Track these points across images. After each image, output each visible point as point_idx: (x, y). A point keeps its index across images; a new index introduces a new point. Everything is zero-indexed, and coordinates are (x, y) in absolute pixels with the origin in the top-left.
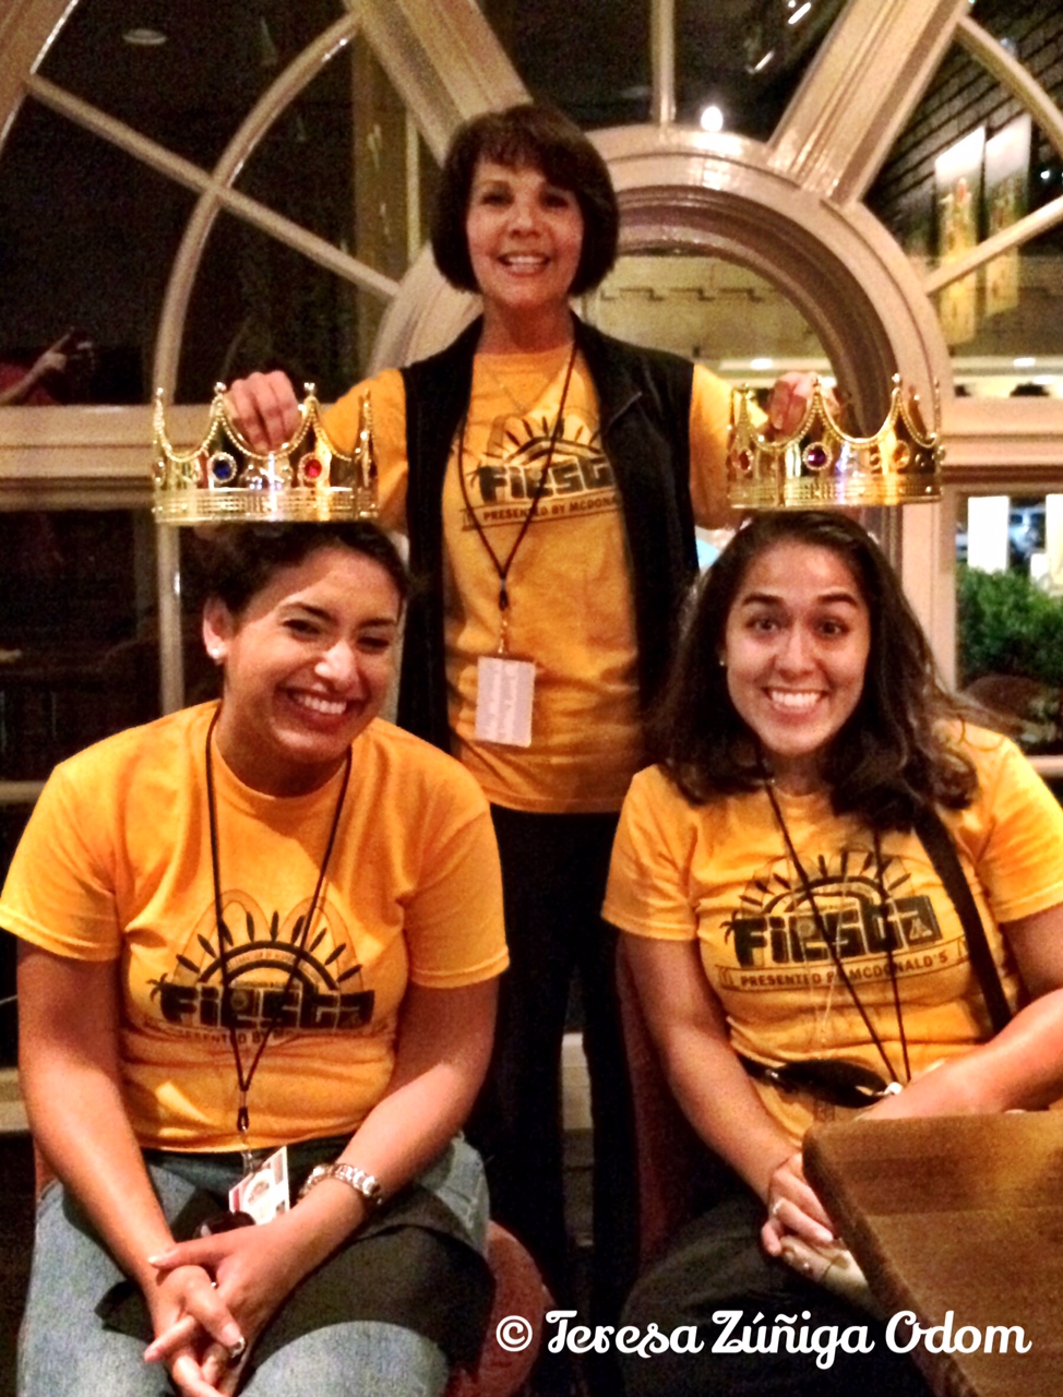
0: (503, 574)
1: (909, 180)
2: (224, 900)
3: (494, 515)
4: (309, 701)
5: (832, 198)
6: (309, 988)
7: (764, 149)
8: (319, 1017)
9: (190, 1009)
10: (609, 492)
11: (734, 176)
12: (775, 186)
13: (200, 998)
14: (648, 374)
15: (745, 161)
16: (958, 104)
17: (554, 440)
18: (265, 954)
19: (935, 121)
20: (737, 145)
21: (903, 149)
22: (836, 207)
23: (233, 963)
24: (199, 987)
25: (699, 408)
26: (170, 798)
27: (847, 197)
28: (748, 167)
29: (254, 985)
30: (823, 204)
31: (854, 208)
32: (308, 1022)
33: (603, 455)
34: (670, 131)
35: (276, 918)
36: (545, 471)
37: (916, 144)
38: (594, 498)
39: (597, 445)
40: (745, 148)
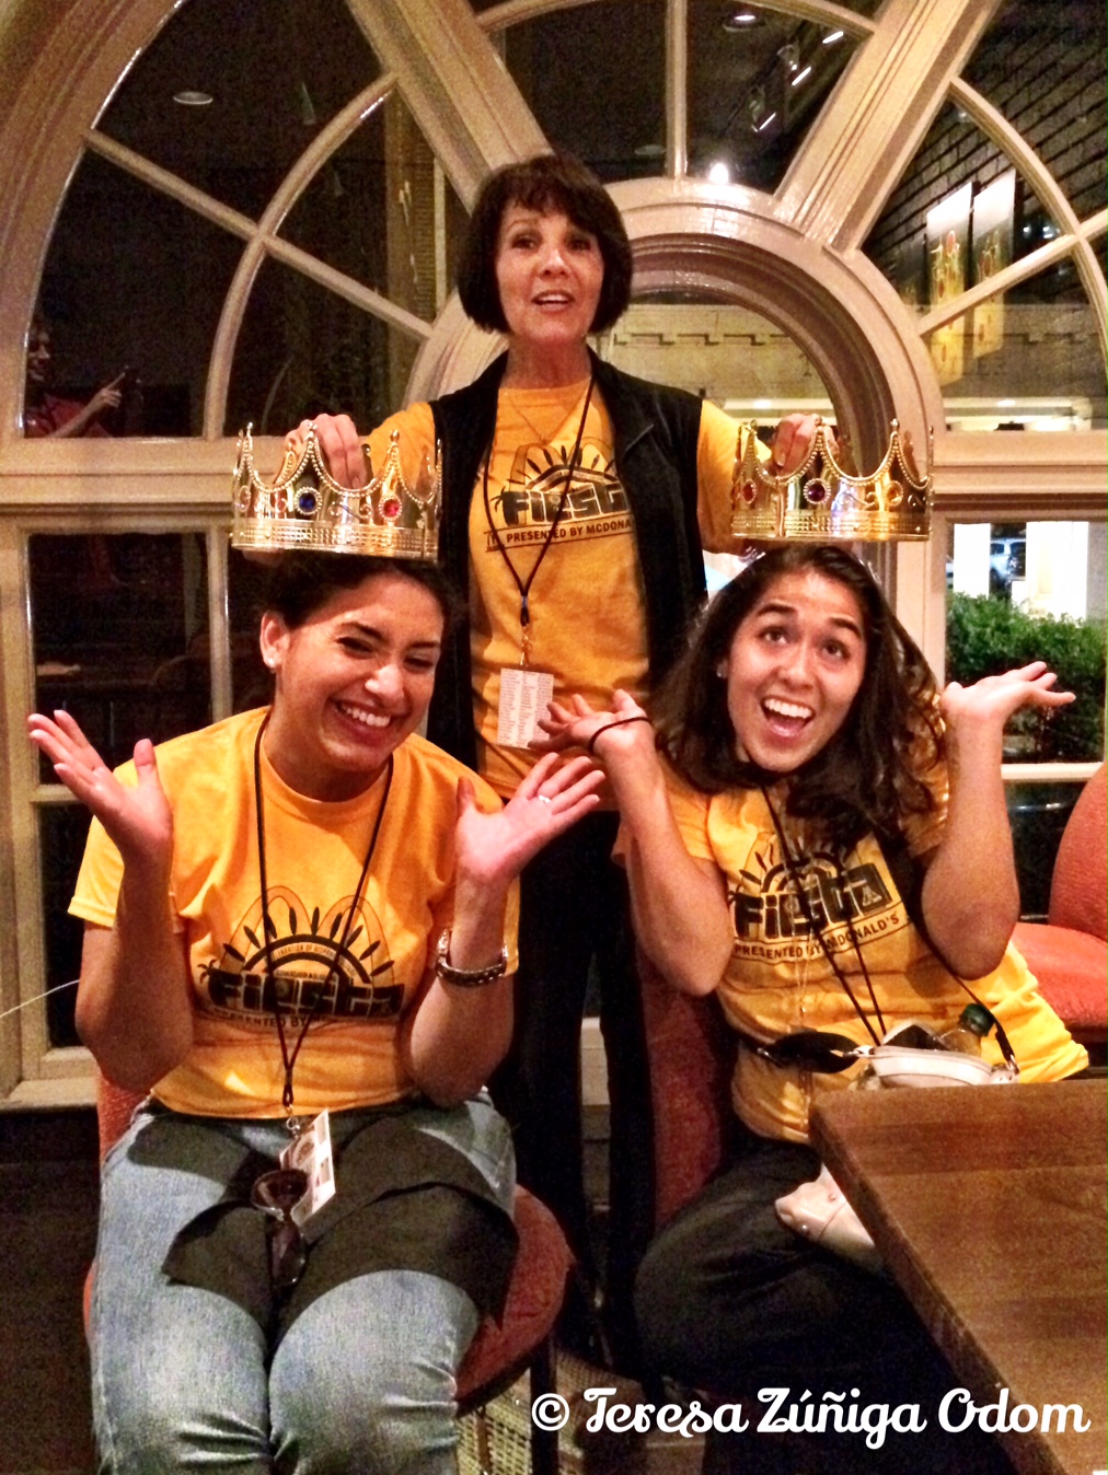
0: (524, 593)
1: (902, 232)
2: (270, 895)
3: (516, 537)
4: (356, 713)
5: (832, 245)
6: (344, 979)
7: (770, 200)
8: (352, 1008)
9: (235, 994)
10: (623, 516)
11: (741, 226)
12: (780, 234)
13: (244, 984)
14: (658, 407)
15: (753, 211)
16: (948, 161)
17: (572, 468)
18: (305, 946)
19: (926, 177)
20: (744, 196)
21: (897, 203)
22: (837, 254)
23: (277, 954)
24: (244, 974)
25: (706, 440)
26: (219, 801)
27: (847, 244)
28: (755, 216)
29: (292, 974)
30: (825, 251)
31: (853, 256)
32: (342, 1010)
33: (618, 482)
34: (683, 183)
35: (317, 912)
36: (563, 497)
37: (910, 199)
38: (609, 521)
39: (611, 472)
40: (752, 199)
